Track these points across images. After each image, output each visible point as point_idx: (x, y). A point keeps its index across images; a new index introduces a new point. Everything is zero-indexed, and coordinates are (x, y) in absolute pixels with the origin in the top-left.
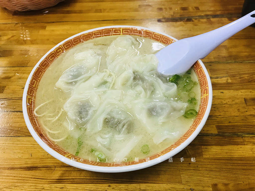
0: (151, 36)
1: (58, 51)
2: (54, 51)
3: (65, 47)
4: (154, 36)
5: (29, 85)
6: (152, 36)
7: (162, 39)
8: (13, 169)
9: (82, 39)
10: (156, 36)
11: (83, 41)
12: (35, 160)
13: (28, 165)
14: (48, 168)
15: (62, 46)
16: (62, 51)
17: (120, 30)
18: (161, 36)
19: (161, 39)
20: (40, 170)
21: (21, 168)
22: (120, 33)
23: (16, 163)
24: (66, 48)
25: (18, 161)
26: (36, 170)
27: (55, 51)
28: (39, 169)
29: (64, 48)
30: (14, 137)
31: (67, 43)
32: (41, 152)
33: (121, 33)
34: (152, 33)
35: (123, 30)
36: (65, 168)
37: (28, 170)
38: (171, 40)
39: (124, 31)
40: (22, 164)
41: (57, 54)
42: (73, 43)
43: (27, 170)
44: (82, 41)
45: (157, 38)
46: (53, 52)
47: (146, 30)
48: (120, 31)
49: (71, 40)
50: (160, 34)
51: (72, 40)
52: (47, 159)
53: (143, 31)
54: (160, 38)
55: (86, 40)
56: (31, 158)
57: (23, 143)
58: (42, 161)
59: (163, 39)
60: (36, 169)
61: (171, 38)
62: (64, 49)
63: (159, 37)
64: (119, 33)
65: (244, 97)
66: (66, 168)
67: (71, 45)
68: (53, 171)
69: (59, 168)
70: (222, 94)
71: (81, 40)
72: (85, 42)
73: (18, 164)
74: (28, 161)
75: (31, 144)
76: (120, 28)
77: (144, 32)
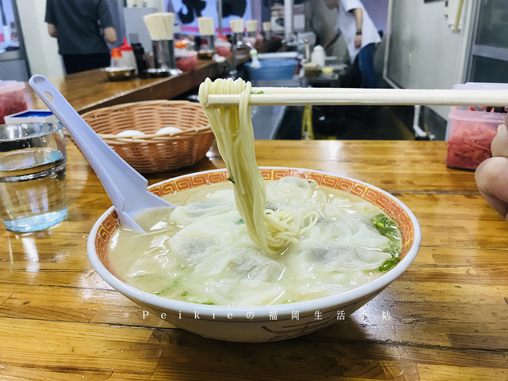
0: (320, 180)
1: (167, 188)
2: (160, 186)
3: (178, 186)
4: (325, 181)
5: (109, 215)
6: (322, 180)
7: (339, 184)
8: (32, 366)
9: (208, 179)
10: (328, 180)
11: (210, 183)
12: (78, 358)
13: (63, 365)
14: (98, 373)
15: (175, 183)
16: (172, 190)
17: (270, 173)
18: (336, 180)
19: (337, 184)
20: (83, 374)
21: (47, 367)
22: (270, 177)
23: (41, 359)
24: (180, 187)
25: (44, 357)
26: (74, 373)
27: (162, 186)
28: (80, 371)
29: (176, 186)
30: (53, 321)
31: (183, 181)
32: (93, 346)
33: (272, 178)
34: (323, 176)
35: (275, 172)
36: (131, 375)
37: (59, 372)
38: (353, 183)
39: (276, 174)
40: (51, 362)
41: (165, 192)
42: (192, 182)
43: (57, 372)
44: (208, 183)
45: (329, 183)
46: (159, 188)
47: (313, 173)
48: (270, 175)
49: (191, 178)
50: (335, 177)
51: (193, 178)
52: (102, 357)
53: (307, 173)
54: (335, 183)
55: (215, 182)
56: (71, 353)
57: (63, 331)
58: (90, 360)
59: (341, 183)
60: (76, 371)
61: (353, 181)
62: (177, 188)
63: (334, 181)
64: (268, 178)
65: (504, 296)
66: (133, 375)
67: (188, 184)
68: (105, 378)
69: (120, 374)
70: (459, 289)
71: (207, 181)
72: (212, 185)
73: (44, 361)
74: (63, 358)
75: (79, 334)
76: (271, 170)
77: (308, 175)
